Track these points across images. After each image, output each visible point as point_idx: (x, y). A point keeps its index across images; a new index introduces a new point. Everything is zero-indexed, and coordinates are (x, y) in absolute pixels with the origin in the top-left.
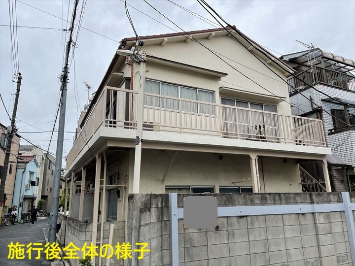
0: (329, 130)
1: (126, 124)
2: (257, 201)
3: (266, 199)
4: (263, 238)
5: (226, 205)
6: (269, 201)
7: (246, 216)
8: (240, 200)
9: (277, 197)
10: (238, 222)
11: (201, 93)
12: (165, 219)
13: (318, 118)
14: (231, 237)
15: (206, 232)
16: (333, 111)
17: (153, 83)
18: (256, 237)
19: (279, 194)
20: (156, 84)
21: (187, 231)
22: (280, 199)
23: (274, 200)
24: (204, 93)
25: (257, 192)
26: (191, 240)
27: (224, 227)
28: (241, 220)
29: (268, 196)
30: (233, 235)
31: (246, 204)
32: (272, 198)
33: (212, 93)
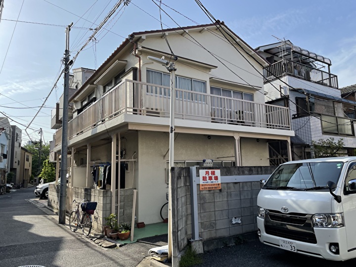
0: (293, 115)
1: (134, 110)
2: (246, 172)
3: (252, 171)
4: (250, 197)
5: (226, 175)
6: (254, 172)
7: (239, 182)
8: (235, 171)
9: (259, 169)
10: (234, 187)
11: (195, 83)
12: (188, 184)
13: (285, 106)
14: (229, 197)
15: (214, 193)
16: (297, 99)
17: (156, 73)
18: (245, 197)
19: (261, 167)
20: (159, 74)
21: (201, 193)
22: (262, 170)
23: (258, 171)
24: (198, 83)
25: (238, 165)
26: (204, 198)
27: (225, 189)
28: (236, 185)
29: (253, 169)
30: (231, 195)
31: (239, 174)
32: (256, 170)
33: (204, 83)
